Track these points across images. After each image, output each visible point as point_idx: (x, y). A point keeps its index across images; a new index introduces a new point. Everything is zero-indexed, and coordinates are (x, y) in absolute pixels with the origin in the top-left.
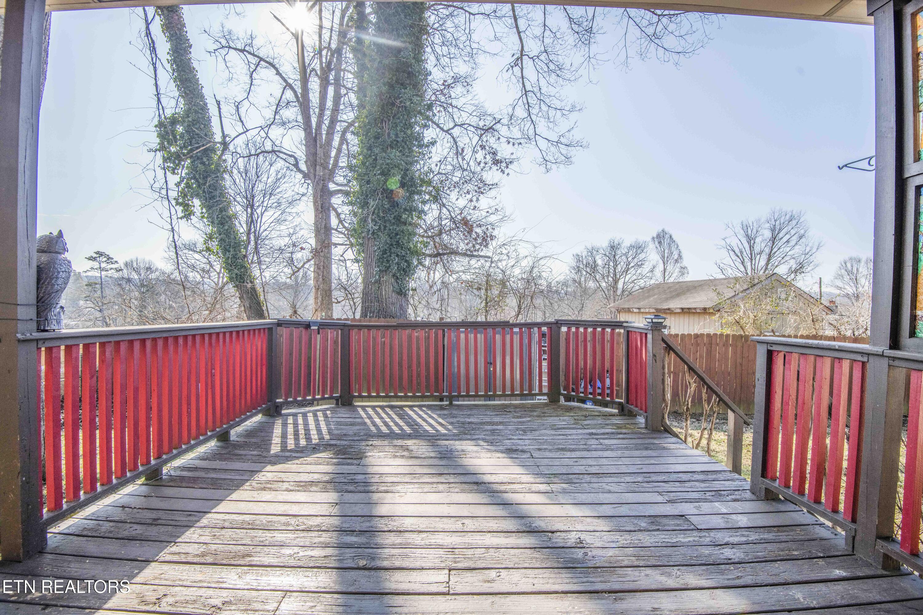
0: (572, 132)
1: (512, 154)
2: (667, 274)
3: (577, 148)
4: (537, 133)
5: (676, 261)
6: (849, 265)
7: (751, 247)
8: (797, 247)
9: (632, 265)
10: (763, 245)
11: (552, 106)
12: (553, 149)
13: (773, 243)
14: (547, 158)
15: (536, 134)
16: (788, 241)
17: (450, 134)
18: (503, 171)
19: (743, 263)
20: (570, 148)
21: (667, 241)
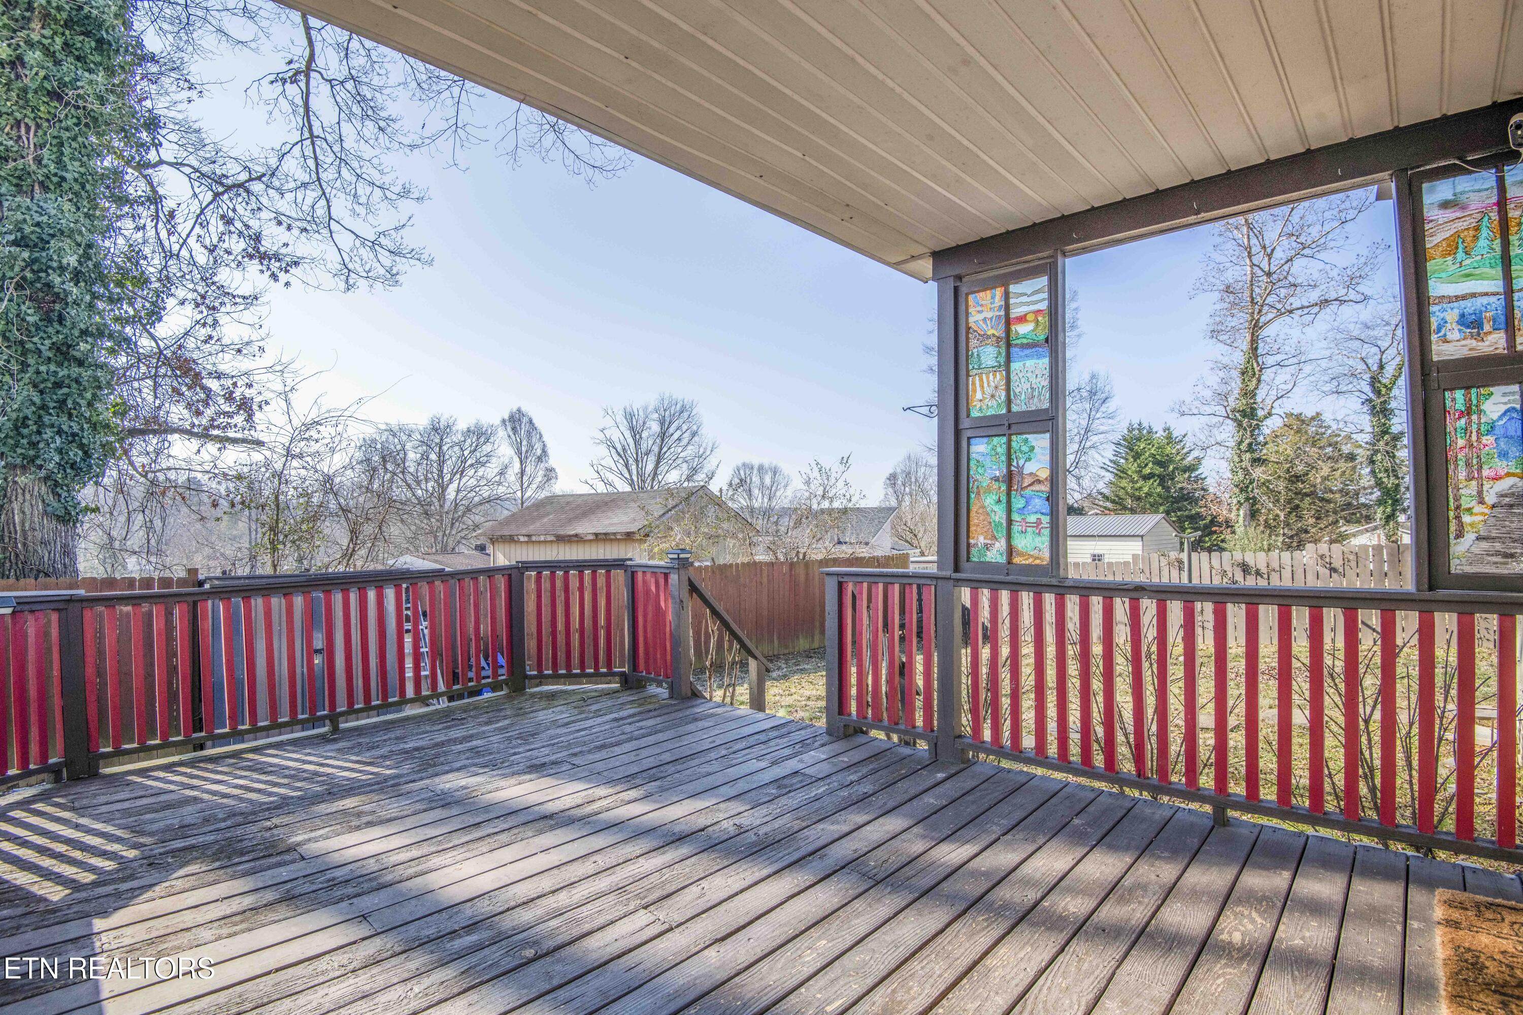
0: (402, 232)
1: (286, 245)
2: (525, 478)
3: (412, 262)
4: (333, 215)
5: (540, 459)
6: (742, 473)
7: (637, 443)
8: (690, 447)
9: (469, 462)
10: (650, 442)
11: (364, 176)
12: (365, 253)
13: (663, 440)
14: (350, 266)
15: (330, 218)
16: (679, 439)
17: (145, 177)
18: (274, 277)
19: (627, 465)
20: (397, 259)
21: (524, 427)
